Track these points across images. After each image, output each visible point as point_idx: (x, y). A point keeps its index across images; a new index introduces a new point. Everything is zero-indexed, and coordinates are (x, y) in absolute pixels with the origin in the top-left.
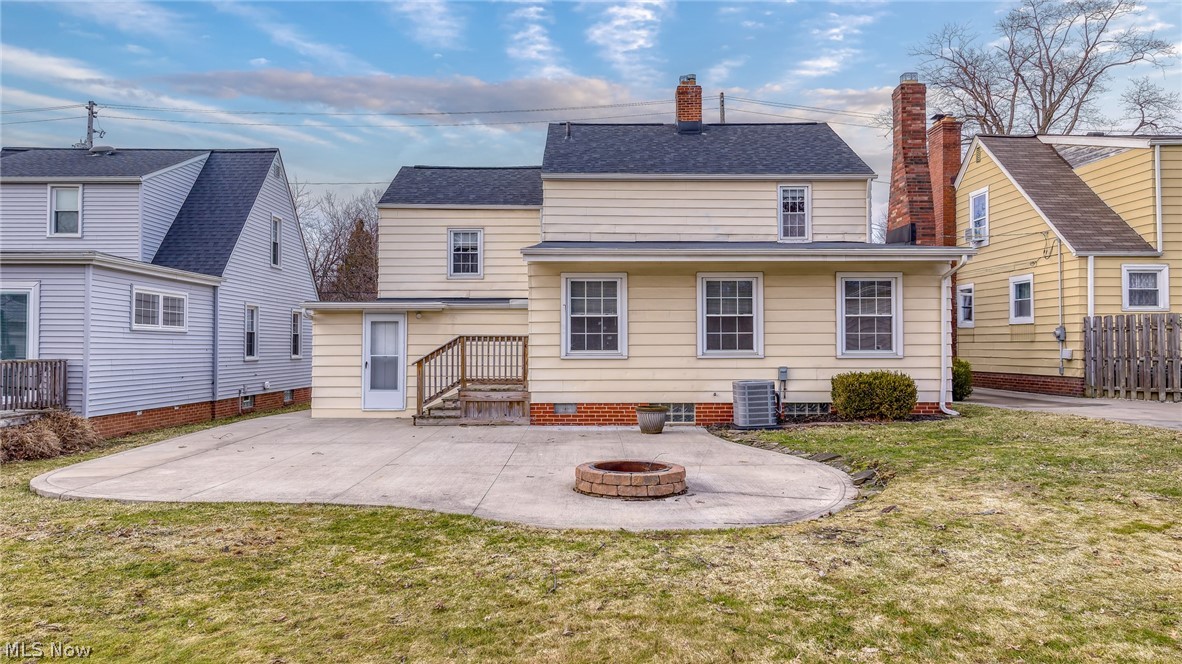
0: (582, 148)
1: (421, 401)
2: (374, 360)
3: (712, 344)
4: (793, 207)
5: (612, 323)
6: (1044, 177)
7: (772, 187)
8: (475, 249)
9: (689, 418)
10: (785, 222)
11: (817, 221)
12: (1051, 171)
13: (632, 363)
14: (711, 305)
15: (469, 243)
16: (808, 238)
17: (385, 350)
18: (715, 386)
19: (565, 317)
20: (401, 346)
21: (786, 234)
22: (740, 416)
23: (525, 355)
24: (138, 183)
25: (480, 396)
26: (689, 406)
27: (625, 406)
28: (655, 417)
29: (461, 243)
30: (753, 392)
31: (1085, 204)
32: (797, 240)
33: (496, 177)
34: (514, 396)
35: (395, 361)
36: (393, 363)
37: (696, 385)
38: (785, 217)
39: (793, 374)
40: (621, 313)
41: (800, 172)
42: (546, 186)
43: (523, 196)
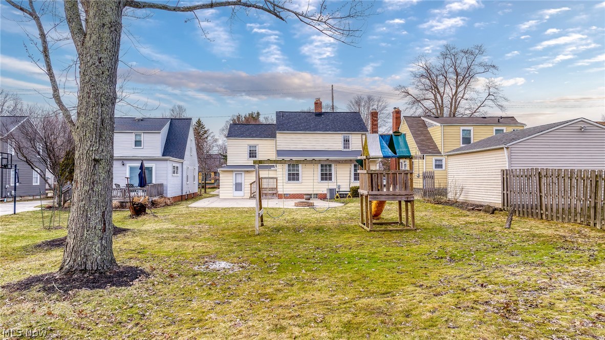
0: (287, 121)
1: (251, 194)
2: (236, 183)
3: (322, 179)
4: (346, 141)
5: (298, 174)
6: (419, 131)
7: (341, 135)
8: (256, 151)
9: (316, 197)
10: (344, 145)
11: (353, 145)
12: (421, 129)
13: (303, 184)
14: (322, 170)
15: (254, 149)
16: (350, 149)
17: (239, 181)
18: (323, 189)
19: (286, 173)
20: (243, 179)
21: (344, 148)
22: (328, 197)
23: (277, 182)
24: (159, 133)
25: (266, 192)
26: (317, 194)
27: (301, 194)
28: (309, 196)
29: (251, 149)
30: (331, 191)
31: (428, 140)
32: (347, 150)
33: (260, 127)
34: (274, 192)
35: (242, 183)
36: (241, 184)
37: (318, 189)
38: (344, 143)
39: (341, 187)
40: (300, 172)
41: (348, 131)
42: (277, 134)
43: (269, 135)
